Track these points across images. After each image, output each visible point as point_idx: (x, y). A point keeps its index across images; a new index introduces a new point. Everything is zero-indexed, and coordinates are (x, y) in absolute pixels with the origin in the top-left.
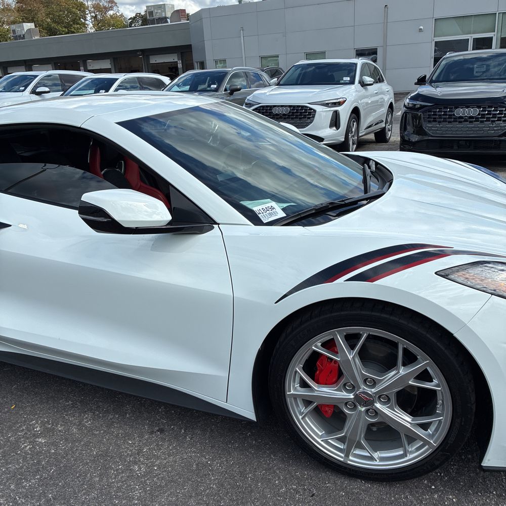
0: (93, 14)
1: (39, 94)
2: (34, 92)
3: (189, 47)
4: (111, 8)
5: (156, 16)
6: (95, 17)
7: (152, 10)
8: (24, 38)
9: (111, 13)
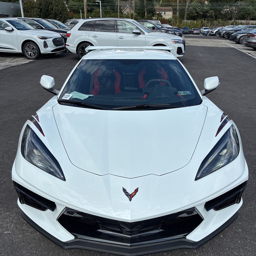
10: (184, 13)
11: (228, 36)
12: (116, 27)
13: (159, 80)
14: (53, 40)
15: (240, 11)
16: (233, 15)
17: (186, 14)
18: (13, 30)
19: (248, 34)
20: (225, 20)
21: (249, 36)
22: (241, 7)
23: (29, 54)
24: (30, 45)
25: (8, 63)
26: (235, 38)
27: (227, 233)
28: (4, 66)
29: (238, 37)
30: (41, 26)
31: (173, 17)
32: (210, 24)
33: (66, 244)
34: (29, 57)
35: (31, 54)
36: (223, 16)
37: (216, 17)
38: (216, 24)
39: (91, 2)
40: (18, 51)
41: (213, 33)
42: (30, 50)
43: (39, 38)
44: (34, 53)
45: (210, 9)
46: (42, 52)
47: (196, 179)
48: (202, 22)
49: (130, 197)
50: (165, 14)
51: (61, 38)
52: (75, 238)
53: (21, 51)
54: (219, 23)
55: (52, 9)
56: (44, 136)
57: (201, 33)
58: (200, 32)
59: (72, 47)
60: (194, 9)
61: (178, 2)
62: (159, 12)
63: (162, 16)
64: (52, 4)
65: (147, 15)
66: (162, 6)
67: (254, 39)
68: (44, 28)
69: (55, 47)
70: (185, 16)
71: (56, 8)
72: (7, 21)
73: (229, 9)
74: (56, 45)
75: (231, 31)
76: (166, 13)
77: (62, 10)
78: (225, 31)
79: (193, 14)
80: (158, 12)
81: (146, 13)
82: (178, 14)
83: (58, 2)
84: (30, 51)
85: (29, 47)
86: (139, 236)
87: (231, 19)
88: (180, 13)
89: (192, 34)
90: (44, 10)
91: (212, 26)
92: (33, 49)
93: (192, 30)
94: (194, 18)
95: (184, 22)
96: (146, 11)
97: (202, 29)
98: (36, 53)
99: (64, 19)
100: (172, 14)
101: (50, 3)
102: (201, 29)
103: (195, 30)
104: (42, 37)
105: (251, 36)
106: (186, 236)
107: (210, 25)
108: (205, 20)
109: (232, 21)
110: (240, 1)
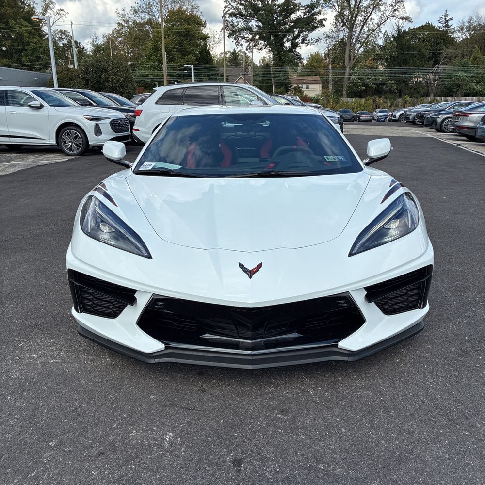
10: (342, 86)
11: (421, 121)
12: (220, 99)
13: (295, 147)
14: (111, 122)
15: (443, 81)
16: (430, 88)
17: (345, 89)
18: (42, 106)
19: (455, 113)
20: (417, 98)
21: (457, 115)
22: (445, 75)
23: (69, 147)
24: (70, 132)
25: (32, 161)
26: (433, 121)
27: (406, 357)
28: (25, 165)
29: (439, 120)
30: (90, 102)
31: (322, 93)
32: (389, 104)
33: (151, 356)
34: (68, 151)
35: (71, 146)
36: (412, 90)
37: (400, 92)
38: (400, 104)
39: (176, 70)
40: (49, 142)
41: (395, 117)
42: (71, 140)
43: (87, 119)
44: (76, 145)
45: (388, 78)
46: (91, 142)
47: (351, 254)
48: (374, 101)
49: (251, 273)
50: (307, 88)
51: (124, 119)
52: (166, 348)
53: (54, 142)
54: (406, 103)
55: (107, 80)
56: (116, 206)
57: (374, 120)
58: (371, 117)
59: (145, 133)
60: (359, 79)
61: (330, 68)
62: (297, 84)
63: (301, 92)
64: (107, 71)
65: (275, 89)
66: (302, 74)
67: (466, 120)
68: (95, 105)
69: (115, 135)
70: (344, 92)
71: (115, 77)
72: (32, 91)
73: (422, 79)
74: (116, 132)
75: (426, 113)
76: (310, 86)
77: (124, 81)
78: (416, 113)
79: (358, 87)
80: (296, 86)
81: (273, 87)
82: (331, 87)
83: (118, 67)
84: (70, 142)
85: (68, 134)
86: (265, 341)
87: (427, 95)
88: (334, 86)
89: (359, 121)
90: (93, 81)
91: (393, 108)
92: (76, 138)
93: (358, 115)
94: (359, 95)
95: (343, 102)
96: (273, 83)
97: (376, 112)
98: (81, 144)
99: (128, 96)
100: (321, 89)
101: (103, 70)
102: (374, 113)
103: (362, 114)
104: (91, 117)
105: (462, 116)
106: (337, 342)
107: (390, 107)
108: (380, 98)
109: (430, 99)
110: (443, 64)
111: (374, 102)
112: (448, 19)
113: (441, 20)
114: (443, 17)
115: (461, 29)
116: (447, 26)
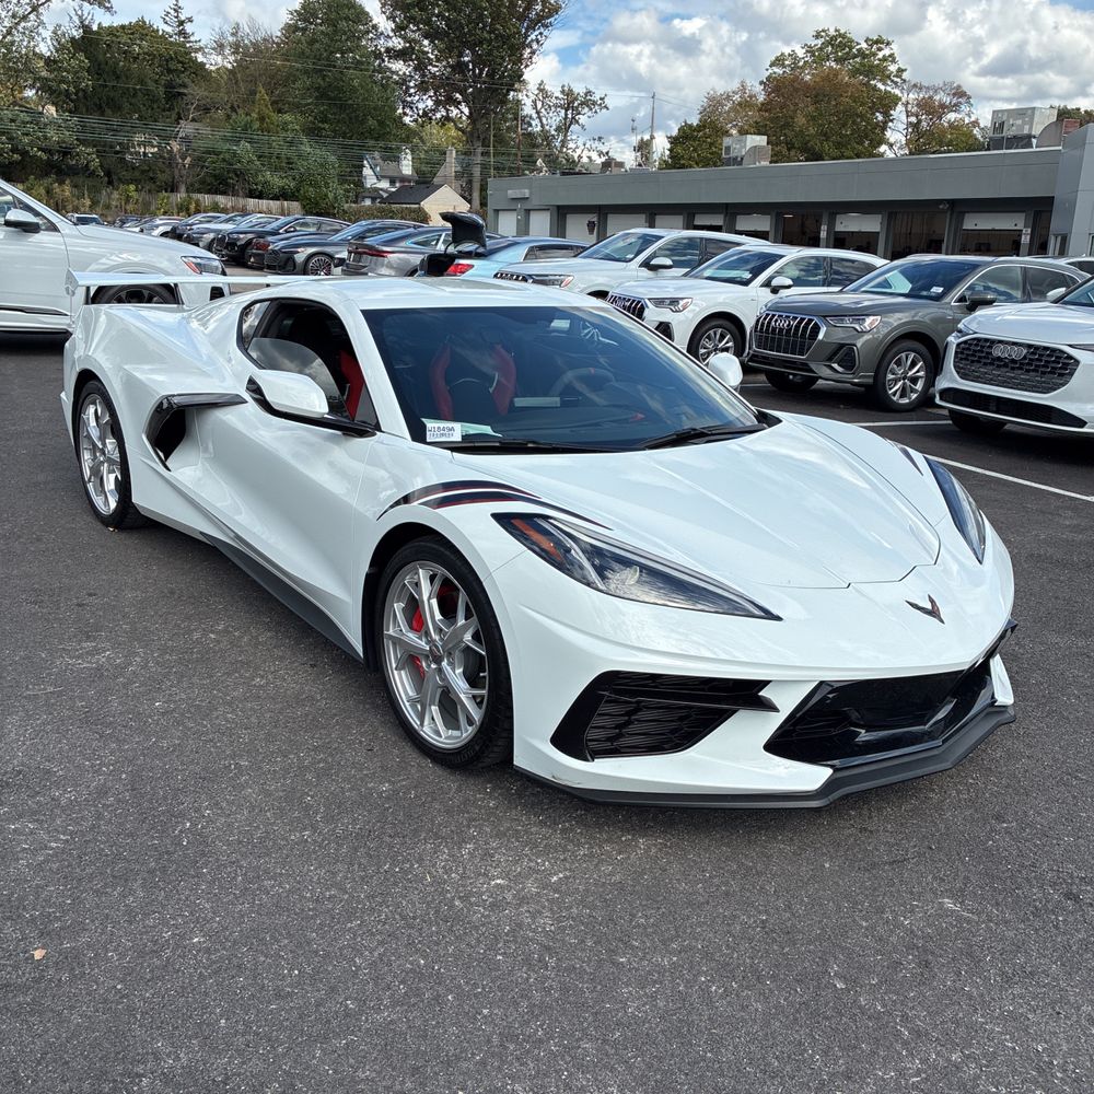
0: (913, 119)
1: (655, 268)
2: (646, 264)
3: (1048, 202)
4: (955, 108)
5: (1008, 132)
6: (916, 126)
7: (1005, 118)
8: (740, 163)
9: (952, 116)
15: (201, 159)
16: (177, 173)
19: (356, 248)
20: (150, 192)
22: (202, 144)
29: (300, 258)
32: (87, 201)
38: (114, 203)
45: (77, 140)
54: (127, 201)
56: (607, 528)
73: (156, 149)
91: (98, 210)
105: (372, 255)
108: (61, 183)
109: (181, 196)
110: (193, 120)
111: (48, 192)
112: (183, 18)
113: (167, 19)
114: (172, 12)
115: (220, 47)
116: (182, 33)
